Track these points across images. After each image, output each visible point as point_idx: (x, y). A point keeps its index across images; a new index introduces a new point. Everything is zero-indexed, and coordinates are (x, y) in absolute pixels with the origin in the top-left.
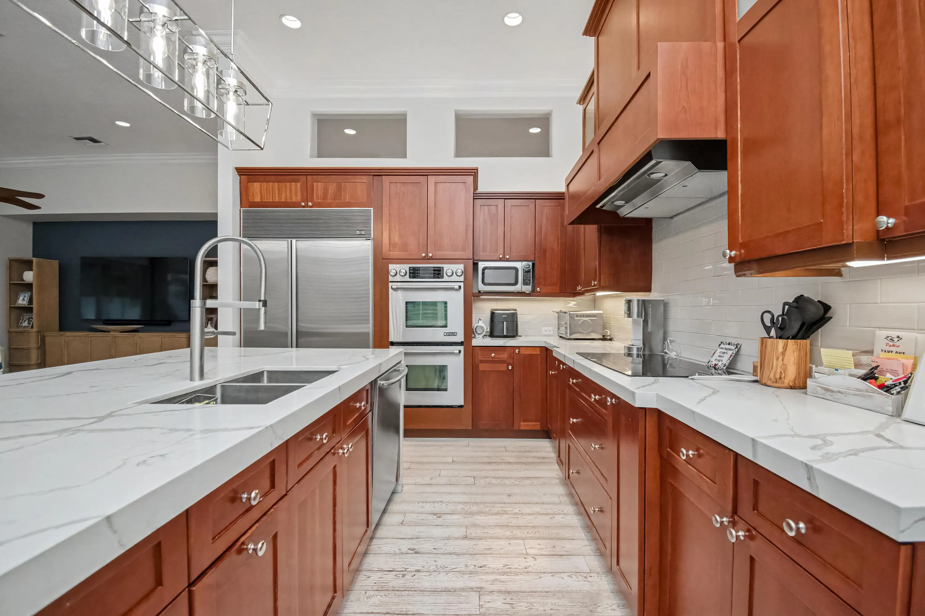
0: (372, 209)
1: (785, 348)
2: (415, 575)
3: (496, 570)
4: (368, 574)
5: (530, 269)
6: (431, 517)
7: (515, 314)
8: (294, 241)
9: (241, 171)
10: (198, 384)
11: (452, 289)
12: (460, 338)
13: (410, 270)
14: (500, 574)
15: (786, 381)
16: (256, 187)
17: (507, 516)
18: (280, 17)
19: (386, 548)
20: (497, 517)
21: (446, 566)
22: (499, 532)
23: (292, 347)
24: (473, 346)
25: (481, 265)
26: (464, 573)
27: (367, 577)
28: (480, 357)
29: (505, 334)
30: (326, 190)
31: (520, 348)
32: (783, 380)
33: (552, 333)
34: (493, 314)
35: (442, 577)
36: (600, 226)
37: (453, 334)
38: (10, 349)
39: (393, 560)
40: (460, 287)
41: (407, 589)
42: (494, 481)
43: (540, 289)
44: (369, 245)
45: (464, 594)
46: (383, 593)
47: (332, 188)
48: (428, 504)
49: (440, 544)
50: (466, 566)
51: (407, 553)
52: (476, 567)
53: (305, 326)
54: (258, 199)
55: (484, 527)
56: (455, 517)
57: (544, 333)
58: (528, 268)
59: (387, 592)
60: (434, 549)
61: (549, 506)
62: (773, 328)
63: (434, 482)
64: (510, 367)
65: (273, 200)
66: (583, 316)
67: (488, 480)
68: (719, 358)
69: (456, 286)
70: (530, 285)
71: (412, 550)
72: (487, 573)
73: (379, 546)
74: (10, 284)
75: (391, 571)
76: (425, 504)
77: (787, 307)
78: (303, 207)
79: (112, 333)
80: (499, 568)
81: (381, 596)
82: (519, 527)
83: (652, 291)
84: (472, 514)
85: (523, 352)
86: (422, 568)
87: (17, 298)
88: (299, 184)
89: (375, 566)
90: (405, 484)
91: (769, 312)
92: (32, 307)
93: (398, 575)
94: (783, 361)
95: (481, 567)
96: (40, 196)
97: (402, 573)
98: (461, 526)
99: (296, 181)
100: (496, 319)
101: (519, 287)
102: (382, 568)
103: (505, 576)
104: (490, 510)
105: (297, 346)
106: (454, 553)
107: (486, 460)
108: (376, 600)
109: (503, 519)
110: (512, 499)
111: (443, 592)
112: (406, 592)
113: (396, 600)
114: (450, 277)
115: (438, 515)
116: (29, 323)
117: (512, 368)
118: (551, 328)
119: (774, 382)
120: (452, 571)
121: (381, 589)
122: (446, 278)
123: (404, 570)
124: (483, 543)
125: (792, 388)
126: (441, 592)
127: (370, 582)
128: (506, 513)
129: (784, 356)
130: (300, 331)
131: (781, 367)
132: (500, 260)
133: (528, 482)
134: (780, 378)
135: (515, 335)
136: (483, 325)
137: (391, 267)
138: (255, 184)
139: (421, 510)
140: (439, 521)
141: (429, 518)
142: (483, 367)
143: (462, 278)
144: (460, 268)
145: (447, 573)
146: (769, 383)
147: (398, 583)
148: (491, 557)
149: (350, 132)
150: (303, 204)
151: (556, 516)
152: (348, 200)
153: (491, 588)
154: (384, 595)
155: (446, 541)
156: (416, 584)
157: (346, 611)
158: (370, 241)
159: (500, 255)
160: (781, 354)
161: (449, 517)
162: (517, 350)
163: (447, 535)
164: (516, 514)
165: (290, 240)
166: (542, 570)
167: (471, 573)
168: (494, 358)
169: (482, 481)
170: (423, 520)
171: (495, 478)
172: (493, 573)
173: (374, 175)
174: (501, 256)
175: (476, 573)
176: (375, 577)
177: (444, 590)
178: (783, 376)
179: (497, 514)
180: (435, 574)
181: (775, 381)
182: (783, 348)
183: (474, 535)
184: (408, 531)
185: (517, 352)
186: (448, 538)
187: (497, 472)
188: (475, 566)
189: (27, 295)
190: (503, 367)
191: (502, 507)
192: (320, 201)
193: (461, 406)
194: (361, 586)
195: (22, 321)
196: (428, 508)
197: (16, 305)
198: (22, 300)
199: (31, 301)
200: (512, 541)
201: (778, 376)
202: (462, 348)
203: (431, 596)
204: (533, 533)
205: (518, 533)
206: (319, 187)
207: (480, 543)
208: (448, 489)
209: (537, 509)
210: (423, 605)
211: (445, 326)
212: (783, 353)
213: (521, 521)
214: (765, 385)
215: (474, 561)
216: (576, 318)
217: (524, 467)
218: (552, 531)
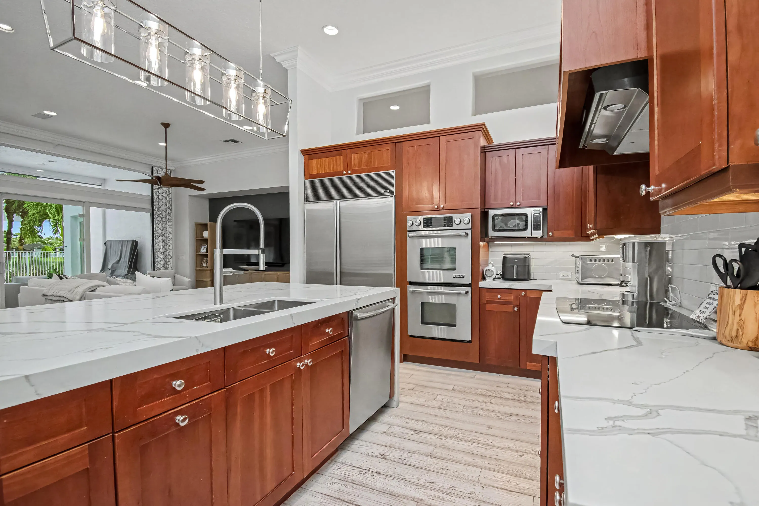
0: (395, 171)
1: (744, 300)
2: (374, 475)
3: (441, 489)
4: (339, 465)
5: (540, 215)
6: (410, 432)
7: (527, 259)
8: (338, 202)
9: (304, 152)
10: (219, 307)
11: (460, 236)
12: (467, 279)
13: (424, 220)
14: (443, 492)
15: (745, 341)
16: (314, 162)
17: (476, 445)
18: (322, 29)
19: (362, 450)
20: (468, 444)
21: (401, 475)
22: (462, 457)
23: (337, 285)
24: (480, 288)
25: (491, 213)
26: (413, 483)
27: (339, 467)
28: (487, 298)
29: (515, 277)
30: (361, 159)
31: (526, 291)
32: (740, 338)
33: (570, 277)
34: (504, 258)
35: (395, 483)
36: (597, 167)
37: (461, 276)
38: (197, 281)
39: (364, 459)
40: (467, 234)
41: (362, 484)
42: (481, 412)
43: (552, 234)
44: (391, 201)
45: (405, 501)
46: (343, 483)
47: (365, 156)
48: (413, 421)
49: (405, 456)
50: (418, 479)
51: (377, 457)
52: (426, 482)
53: (347, 268)
54: (315, 172)
55: (451, 450)
56: (431, 436)
57: (561, 277)
58: (539, 213)
59: (347, 483)
60: (399, 458)
61: (524, 444)
62: (728, 276)
63: (429, 403)
64: (516, 309)
65: (325, 171)
66: (599, 260)
67: (475, 411)
68: (704, 310)
69: (463, 233)
70: (540, 230)
71: (382, 455)
72: (433, 489)
73: (358, 446)
74: (196, 239)
75: (358, 468)
76: (411, 420)
77: (744, 250)
78: (345, 175)
79: (250, 271)
80: (446, 488)
81: (341, 484)
82: (483, 457)
83: (661, 233)
84: (446, 437)
85: (530, 295)
86: (382, 471)
87: (200, 249)
88: (342, 157)
89: (348, 461)
90: (401, 401)
91: (720, 256)
92: (207, 254)
93: (361, 472)
94: (740, 316)
95: (430, 483)
96: (202, 182)
97: (365, 471)
98: (431, 445)
99: (340, 155)
100: (508, 263)
101: (528, 233)
102: (353, 464)
103: (448, 496)
104: (464, 436)
105: (341, 284)
106: (414, 466)
107: (483, 392)
108: (336, 487)
109: (472, 447)
110: (490, 431)
111: (388, 495)
112: (361, 487)
113: (350, 490)
114: (458, 225)
115: (416, 431)
116: (206, 265)
117: (519, 309)
118: (569, 272)
119: (729, 341)
120: (405, 480)
121: (344, 480)
122: (454, 227)
123: (368, 469)
124: (442, 463)
125: (752, 349)
126: (386, 494)
127: (339, 472)
128: (477, 442)
129: (743, 309)
130: (344, 272)
131: (738, 323)
132: (512, 207)
133: (513, 418)
134: (737, 336)
135: (526, 278)
136: (493, 268)
137: (409, 218)
138: (313, 160)
139: (407, 425)
140: (416, 437)
141: (408, 433)
142: (489, 307)
143: (469, 226)
144: (467, 217)
145: (400, 480)
146: (724, 341)
147: (359, 478)
148: (443, 476)
149: (395, 108)
150: (344, 172)
151: (526, 455)
152: (377, 165)
153: (429, 502)
154: (344, 485)
155: (411, 455)
156: (371, 483)
157: (312, 489)
158: (393, 198)
159: (511, 202)
160: (738, 307)
161: (425, 435)
162: (523, 293)
163: (415, 449)
164: (488, 445)
165: (335, 201)
166: (485, 500)
167: (419, 485)
168: (500, 299)
169: (470, 411)
170: (403, 433)
171: (483, 409)
172: (438, 490)
173: (396, 143)
174: (512, 204)
175: (424, 486)
176: (344, 469)
177: (390, 493)
178: (740, 333)
179: (469, 441)
180: (390, 479)
181: (730, 339)
182: (741, 300)
183: (438, 454)
184: (387, 440)
185: (523, 295)
186: (415, 453)
187: (488, 405)
188: (426, 480)
189: (206, 247)
190: (509, 309)
191: (476, 437)
192: (356, 168)
193: (469, 342)
194: (331, 473)
195: (203, 263)
196: (412, 424)
197: (199, 253)
198: (203, 250)
199: (207, 251)
200: (469, 468)
201: (734, 334)
202: (469, 289)
203: (378, 495)
204: (494, 465)
205: (479, 461)
206: (355, 157)
207: (440, 463)
208: (437, 412)
209: (509, 444)
210: (368, 500)
211: (454, 269)
212: (741, 307)
213: (488, 453)
214: (721, 343)
215: (427, 476)
216: (588, 263)
217: (517, 404)
218: (513, 467)
